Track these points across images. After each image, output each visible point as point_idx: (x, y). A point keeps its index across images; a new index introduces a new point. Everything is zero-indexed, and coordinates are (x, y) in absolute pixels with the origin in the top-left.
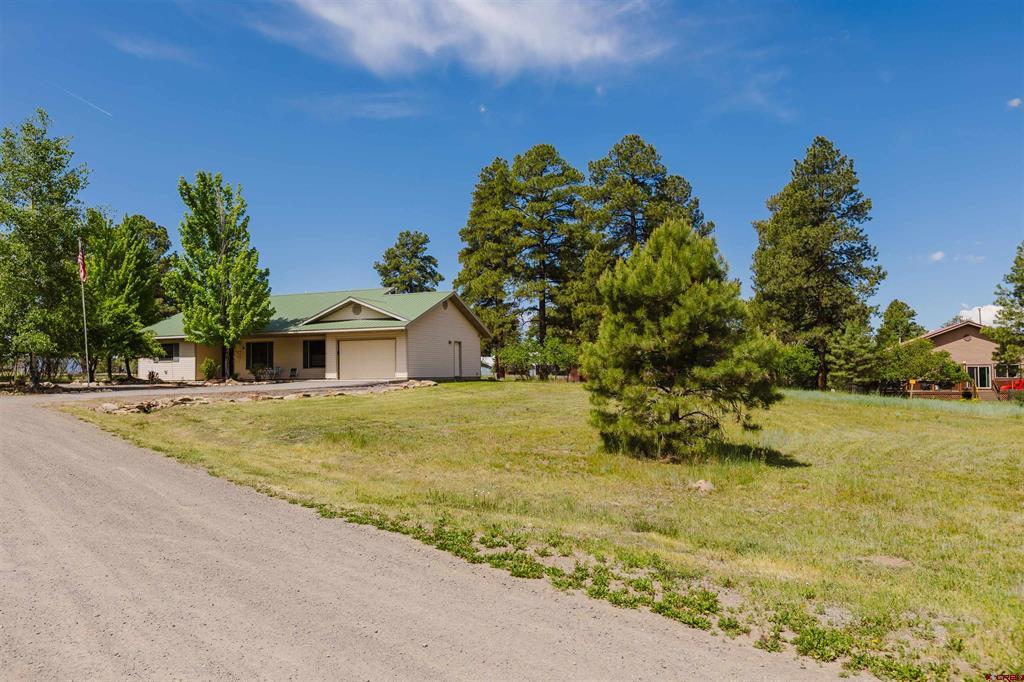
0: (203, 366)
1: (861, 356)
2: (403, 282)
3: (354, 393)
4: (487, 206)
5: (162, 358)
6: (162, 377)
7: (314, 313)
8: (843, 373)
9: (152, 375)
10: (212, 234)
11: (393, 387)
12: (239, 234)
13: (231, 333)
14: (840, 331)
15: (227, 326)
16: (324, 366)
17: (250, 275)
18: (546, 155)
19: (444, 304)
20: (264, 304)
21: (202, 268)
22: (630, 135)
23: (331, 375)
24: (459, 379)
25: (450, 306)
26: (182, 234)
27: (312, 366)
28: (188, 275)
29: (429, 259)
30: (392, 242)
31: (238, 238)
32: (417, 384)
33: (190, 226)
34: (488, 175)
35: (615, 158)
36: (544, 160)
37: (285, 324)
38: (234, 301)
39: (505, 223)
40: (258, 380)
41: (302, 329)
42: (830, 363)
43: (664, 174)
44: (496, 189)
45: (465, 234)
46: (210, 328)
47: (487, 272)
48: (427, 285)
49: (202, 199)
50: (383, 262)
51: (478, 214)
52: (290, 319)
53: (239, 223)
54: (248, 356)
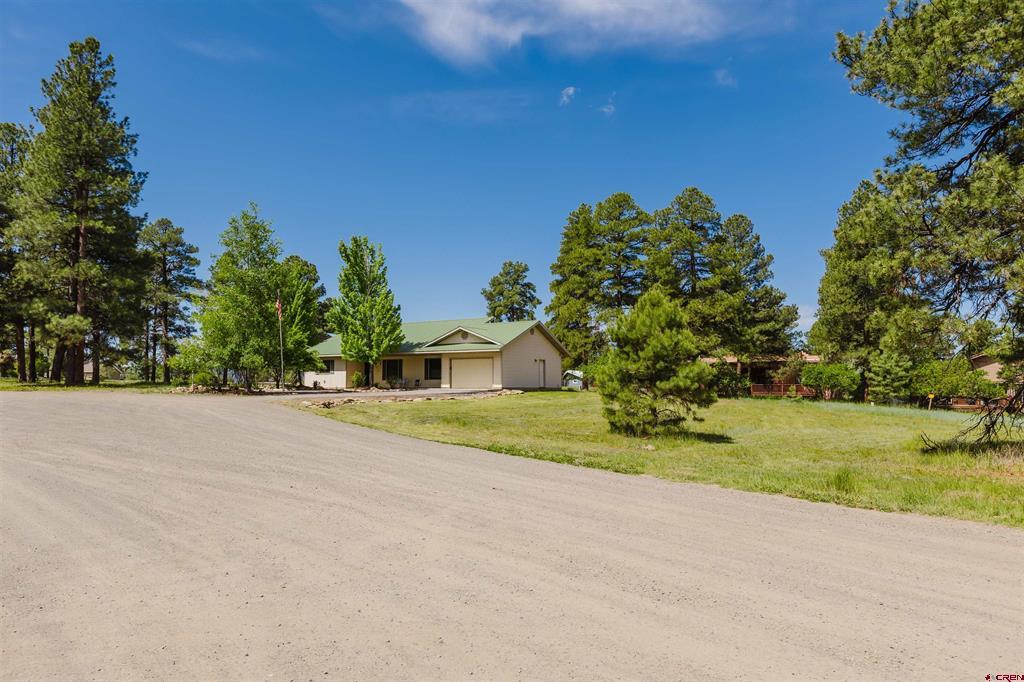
0: (354, 378)
1: (897, 374)
2: (506, 306)
3: (461, 398)
4: (574, 245)
5: (322, 371)
6: (322, 385)
7: (432, 339)
8: (881, 389)
9: (315, 383)
10: (361, 280)
11: (490, 394)
12: (380, 280)
13: (374, 354)
14: (878, 351)
15: (371, 348)
16: (440, 378)
17: (388, 311)
18: (623, 202)
19: (532, 331)
20: (398, 332)
21: (354, 307)
22: (690, 187)
23: (445, 386)
24: (542, 389)
25: (536, 332)
26: (341, 281)
27: (431, 378)
28: (344, 311)
29: (528, 285)
30: (496, 271)
31: (380, 283)
32: (509, 392)
33: (346, 276)
34: (574, 220)
35: (676, 207)
36: (620, 207)
37: (412, 346)
38: (377, 330)
39: (587, 260)
40: (393, 388)
41: (424, 350)
42: (871, 379)
43: (719, 219)
44: (582, 231)
45: (555, 268)
46: (360, 350)
47: (572, 301)
48: (527, 308)
49: (354, 257)
50: (489, 289)
51: (566, 252)
52: (415, 342)
53: (380, 272)
54: (384, 371)
